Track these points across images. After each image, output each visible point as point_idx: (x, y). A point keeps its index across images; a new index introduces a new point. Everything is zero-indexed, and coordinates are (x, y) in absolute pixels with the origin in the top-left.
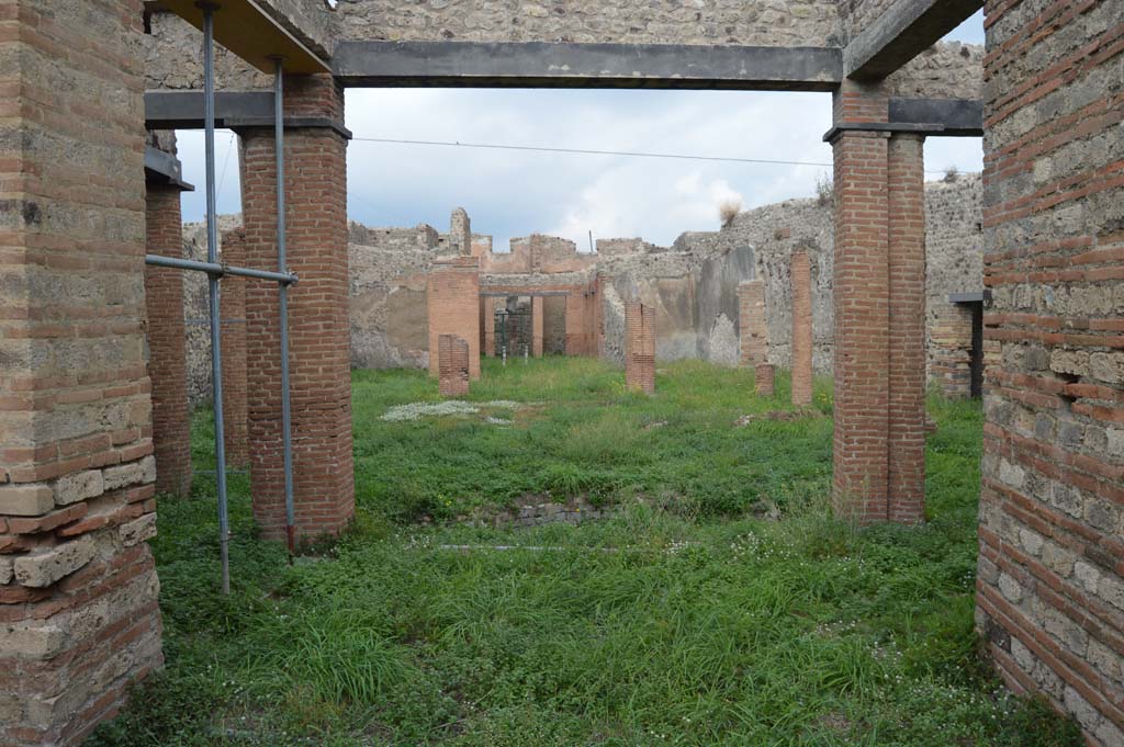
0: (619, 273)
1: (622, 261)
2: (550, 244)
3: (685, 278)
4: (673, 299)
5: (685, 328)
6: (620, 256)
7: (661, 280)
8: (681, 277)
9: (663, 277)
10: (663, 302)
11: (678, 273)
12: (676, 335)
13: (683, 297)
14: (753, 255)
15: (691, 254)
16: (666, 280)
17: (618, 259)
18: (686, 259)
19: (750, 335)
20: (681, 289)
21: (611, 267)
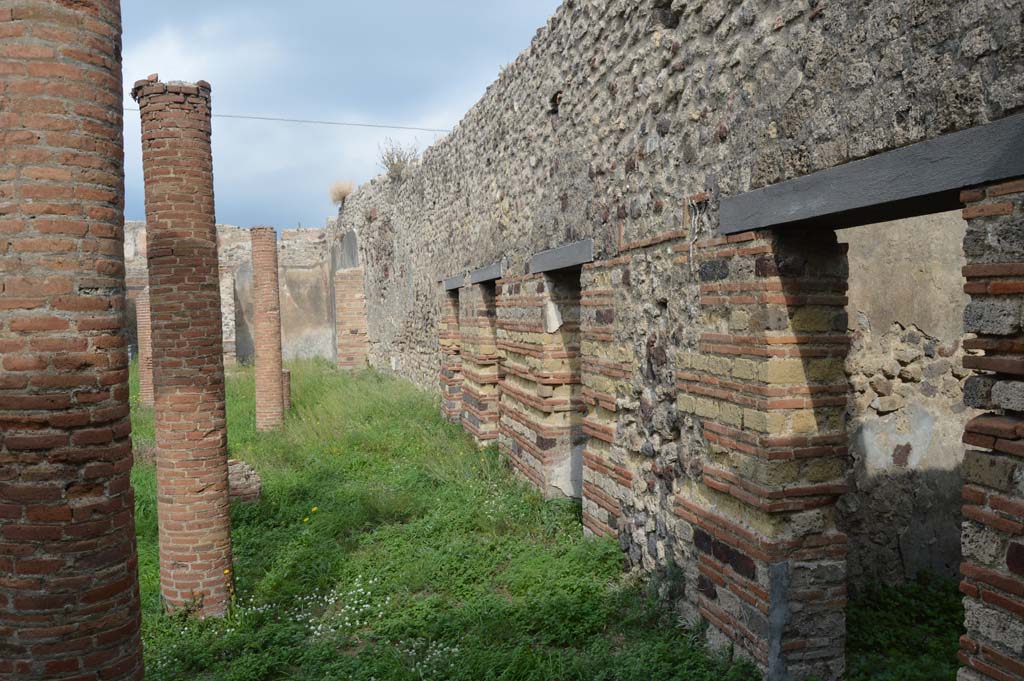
0: (239, 262)
1: (243, 249)
2: (230, 235)
3: (318, 268)
4: (304, 291)
5: (319, 323)
6: (240, 243)
7: (289, 270)
8: (313, 267)
9: (292, 267)
10: (292, 294)
11: (309, 262)
12: (308, 331)
13: (316, 289)
14: (355, 239)
15: (325, 242)
16: (294, 270)
17: (238, 247)
18: (320, 247)
19: (348, 332)
20: (313, 280)
21: (231, 256)
